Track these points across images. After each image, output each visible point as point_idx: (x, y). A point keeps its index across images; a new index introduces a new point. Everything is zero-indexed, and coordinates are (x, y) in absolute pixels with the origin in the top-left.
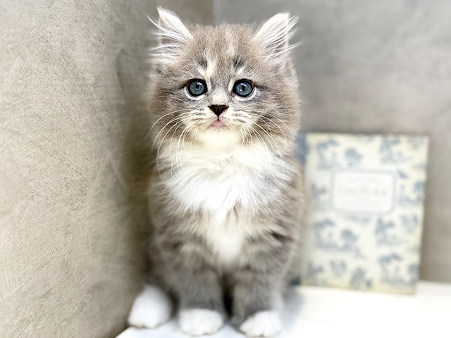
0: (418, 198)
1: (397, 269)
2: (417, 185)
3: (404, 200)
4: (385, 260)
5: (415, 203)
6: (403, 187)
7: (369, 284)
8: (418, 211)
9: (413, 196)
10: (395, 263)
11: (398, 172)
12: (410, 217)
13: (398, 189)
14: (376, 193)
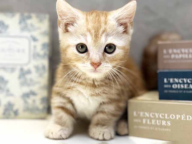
0: (45, 54)
1: (34, 101)
2: (44, 45)
3: (36, 56)
4: (26, 96)
5: (43, 57)
6: (35, 47)
7: (16, 113)
8: (45, 62)
9: (42, 53)
10: (32, 98)
11: (32, 36)
12: (40, 66)
13: (32, 48)
14: (19, 51)
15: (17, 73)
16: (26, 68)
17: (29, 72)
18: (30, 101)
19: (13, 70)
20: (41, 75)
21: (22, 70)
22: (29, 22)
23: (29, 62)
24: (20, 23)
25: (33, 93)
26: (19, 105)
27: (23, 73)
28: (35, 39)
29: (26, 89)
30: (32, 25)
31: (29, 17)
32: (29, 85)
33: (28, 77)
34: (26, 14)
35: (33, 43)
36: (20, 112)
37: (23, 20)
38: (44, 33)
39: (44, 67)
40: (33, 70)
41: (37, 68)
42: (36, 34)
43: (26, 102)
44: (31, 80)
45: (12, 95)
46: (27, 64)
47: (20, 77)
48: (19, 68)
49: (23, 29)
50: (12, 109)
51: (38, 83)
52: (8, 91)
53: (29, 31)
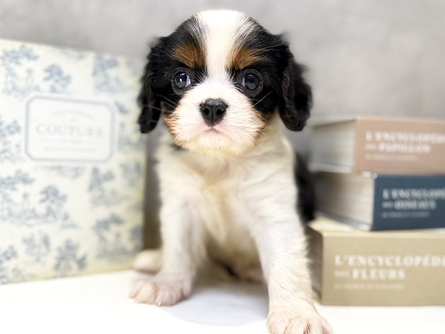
1: (118, 236)
4: (103, 225)
6: (123, 125)
7: (82, 263)
9: (134, 137)
10: (114, 228)
11: (117, 104)
12: (132, 165)
13: (117, 127)
15: (86, 178)
16: (103, 169)
17: (110, 176)
18: (109, 236)
19: (77, 172)
20: (132, 184)
21: (95, 171)
22: (112, 73)
24: (95, 73)
25: (117, 220)
27: (98, 179)
28: (122, 110)
29: (103, 213)
30: (118, 80)
31: (114, 64)
32: (108, 204)
33: (108, 186)
35: (119, 118)
36: (91, 259)
37: (101, 68)
39: (138, 167)
40: (118, 172)
41: (125, 167)
43: (102, 239)
44: (114, 193)
45: (74, 226)
47: (91, 188)
48: (90, 167)
49: (99, 87)
50: (74, 256)
51: (127, 198)
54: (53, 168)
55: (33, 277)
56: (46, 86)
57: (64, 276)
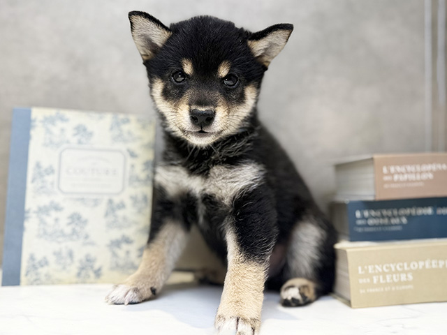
0: (148, 178)
1: (128, 253)
2: (146, 164)
3: (134, 180)
4: (116, 244)
5: (145, 182)
6: (132, 166)
7: (98, 273)
9: (143, 175)
10: (125, 247)
11: (128, 151)
12: (140, 197)
13: (128, 168)
14: (107, 172)
15: (103, 207)
16: (117, 200)
17: (122, 206)
18: (121, 253)
19: (96, 203)
20: (140, 211)
21: (110, 201)
22: (125, 128)
23: (123, 189)
24: (111, 129)
25: (127, 241)
26: (103, 259)
27: (113, 208)
28: (133, 155)
29: (116, 234)
30: (129, 133)
31: (127, 121)
32: (120, 227)
33: (120, 213)
34: (121, 116)
35: (130, 161)
36: (105, 270)
37: (117, 124)
38: (147, 146)
39: (145, 198)
40: (128, 202)
41: (134, 199)
42: (135, 146)
43: (115, 255)
44: (125, 218)
45: (92, 244)
46: (118, 194)
47: (107, 215)
48: (106, 199)
49: (115, 139)
50: (92, 267)
51: (136, 223)
52: (87, 237)
53: (125, 141)
54: (78, 200)
55: (60, 282)
56: (74, 140)
57: (84, 282)
